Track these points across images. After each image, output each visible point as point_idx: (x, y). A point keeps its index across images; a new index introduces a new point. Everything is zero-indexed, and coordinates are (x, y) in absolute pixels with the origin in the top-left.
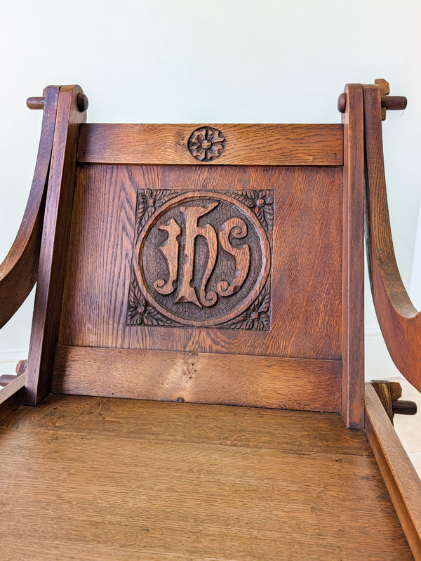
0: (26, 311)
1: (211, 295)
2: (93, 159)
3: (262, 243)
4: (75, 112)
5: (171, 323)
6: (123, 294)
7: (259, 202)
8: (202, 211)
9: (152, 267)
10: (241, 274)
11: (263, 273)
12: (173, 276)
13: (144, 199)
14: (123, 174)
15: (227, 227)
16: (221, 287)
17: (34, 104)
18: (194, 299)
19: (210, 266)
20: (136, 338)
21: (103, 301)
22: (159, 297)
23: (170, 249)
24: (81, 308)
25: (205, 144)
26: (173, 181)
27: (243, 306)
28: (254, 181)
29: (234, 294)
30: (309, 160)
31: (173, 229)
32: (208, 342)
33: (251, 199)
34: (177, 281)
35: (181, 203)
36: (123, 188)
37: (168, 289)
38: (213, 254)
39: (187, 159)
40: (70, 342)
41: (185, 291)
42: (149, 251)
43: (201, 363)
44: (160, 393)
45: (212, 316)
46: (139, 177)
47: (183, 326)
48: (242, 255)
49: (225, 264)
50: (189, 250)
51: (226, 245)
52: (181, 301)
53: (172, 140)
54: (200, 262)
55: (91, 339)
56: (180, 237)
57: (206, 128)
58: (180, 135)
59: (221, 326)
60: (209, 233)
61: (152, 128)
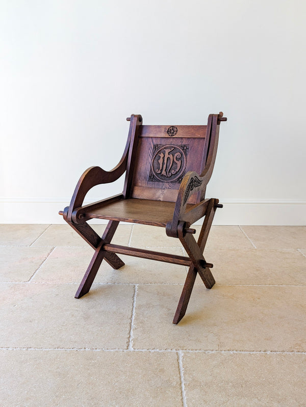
0: (123, 176)
1: (170, 174)
2: (143, 135)
3: (185, 159)
4: (138, 122)
5: (159, 181)
6: (148, 173)
7: (185, 148)
8: (170, 150)
9: (156, 165)
10: (178, 168)
11: (184, 168)
12: (161, 168)
13: (156, 147)
14: (150, 140)
15: (176, 155)
16: (173, 172)
17: (128, 119)
18: (165, 174)
19: (170, 166)
20: (151, 184)
21: (143, 174)
22: (156, 174)
23: (161, 161)
24: (138, 176)
25: (172, 131)
26: (163, 142)
27: (178, 177)
28: (185, 142)
29: (176, 173)
30: (199, 136)
31: (162, 155)
32: (168, 186)
33: (183, 147)
34: (162, 170)
35: (165, 148)
36: (150, 144)
37: (159, 172)
38: (171, 163)
39: (167, 136)
40: (135, 185)
41: (164, 172)
42: (155, 161)
43: (165, 191)
44: (154, 198)
45: (170, 179)
46: (154, 140)
47: (163, 182)
48: (179, 163)
49: (174, 165)
50: (165, 161)
51: (175, 160)
52: (162, 175)
53: (163, 130)
54: (168, 164)
55: (140, 184)
56: (163, 158)
57: (173, 127)
58: (165, 128)
59: (172, 182)
60: (171, 156)
61: (159, 127)
